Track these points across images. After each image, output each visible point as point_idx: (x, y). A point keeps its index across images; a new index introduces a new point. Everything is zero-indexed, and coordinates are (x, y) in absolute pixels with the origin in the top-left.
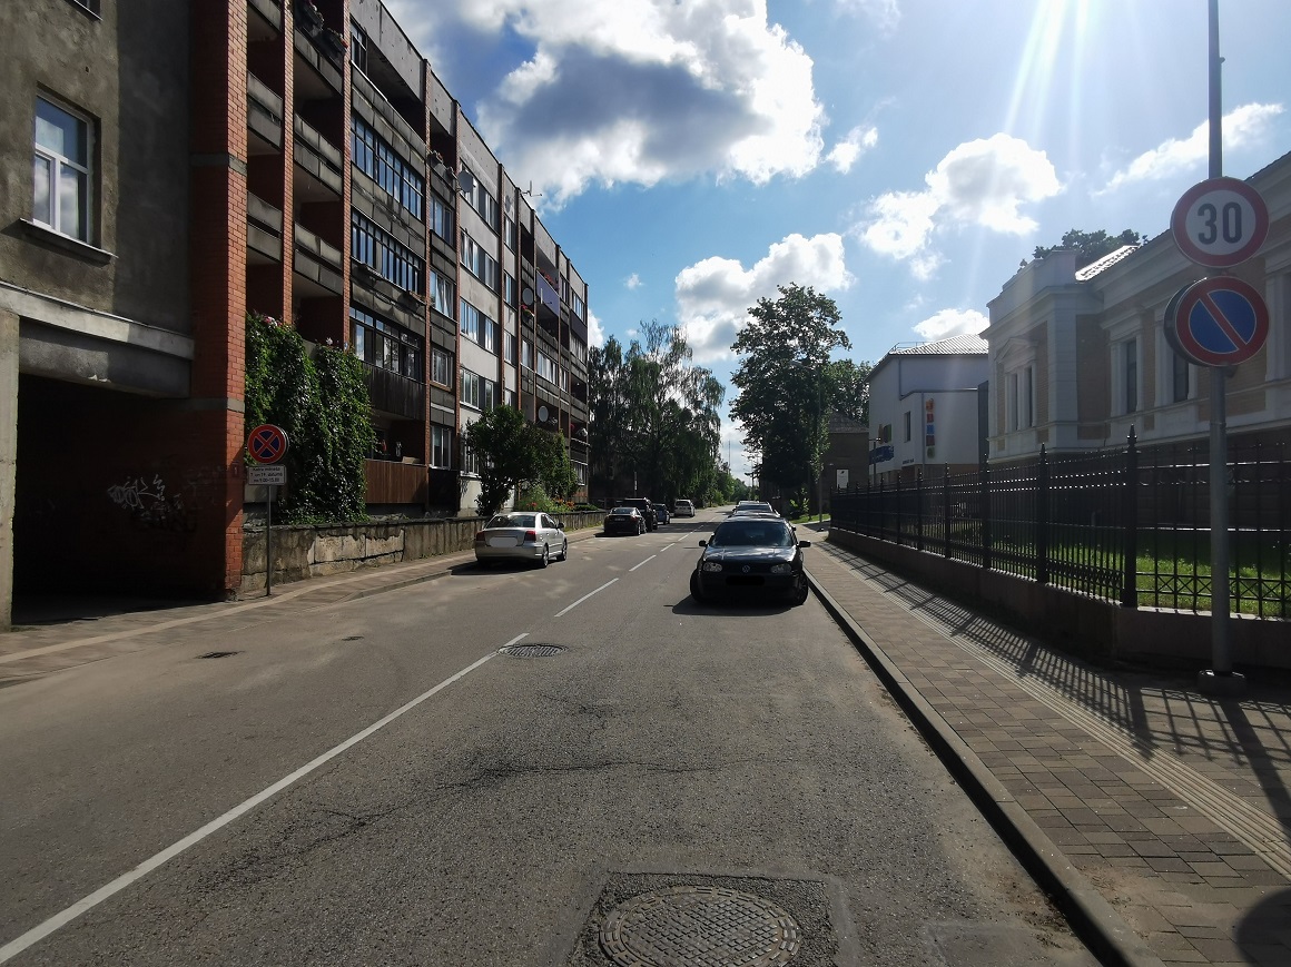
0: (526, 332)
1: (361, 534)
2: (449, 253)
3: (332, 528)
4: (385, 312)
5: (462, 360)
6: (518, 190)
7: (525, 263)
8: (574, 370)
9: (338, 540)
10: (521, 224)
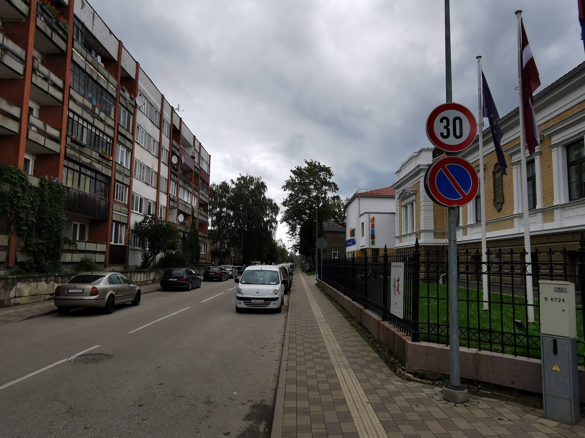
0: (173, 177)
1: (51, 280)
2: (129, 136)
3: (29, 277)
4: (87, 163)
5: (134, 189)
6: (172, 108)
7: (175, 143)
8: (201, 197)
9: (34, 284)
10: (173, 124)
